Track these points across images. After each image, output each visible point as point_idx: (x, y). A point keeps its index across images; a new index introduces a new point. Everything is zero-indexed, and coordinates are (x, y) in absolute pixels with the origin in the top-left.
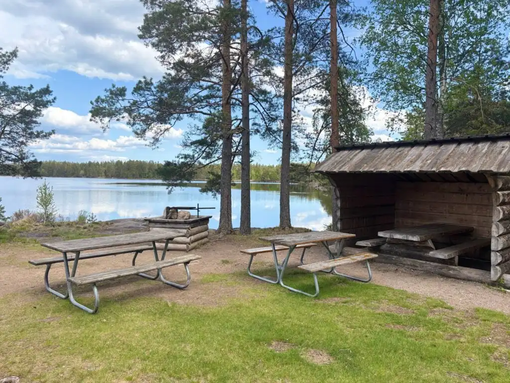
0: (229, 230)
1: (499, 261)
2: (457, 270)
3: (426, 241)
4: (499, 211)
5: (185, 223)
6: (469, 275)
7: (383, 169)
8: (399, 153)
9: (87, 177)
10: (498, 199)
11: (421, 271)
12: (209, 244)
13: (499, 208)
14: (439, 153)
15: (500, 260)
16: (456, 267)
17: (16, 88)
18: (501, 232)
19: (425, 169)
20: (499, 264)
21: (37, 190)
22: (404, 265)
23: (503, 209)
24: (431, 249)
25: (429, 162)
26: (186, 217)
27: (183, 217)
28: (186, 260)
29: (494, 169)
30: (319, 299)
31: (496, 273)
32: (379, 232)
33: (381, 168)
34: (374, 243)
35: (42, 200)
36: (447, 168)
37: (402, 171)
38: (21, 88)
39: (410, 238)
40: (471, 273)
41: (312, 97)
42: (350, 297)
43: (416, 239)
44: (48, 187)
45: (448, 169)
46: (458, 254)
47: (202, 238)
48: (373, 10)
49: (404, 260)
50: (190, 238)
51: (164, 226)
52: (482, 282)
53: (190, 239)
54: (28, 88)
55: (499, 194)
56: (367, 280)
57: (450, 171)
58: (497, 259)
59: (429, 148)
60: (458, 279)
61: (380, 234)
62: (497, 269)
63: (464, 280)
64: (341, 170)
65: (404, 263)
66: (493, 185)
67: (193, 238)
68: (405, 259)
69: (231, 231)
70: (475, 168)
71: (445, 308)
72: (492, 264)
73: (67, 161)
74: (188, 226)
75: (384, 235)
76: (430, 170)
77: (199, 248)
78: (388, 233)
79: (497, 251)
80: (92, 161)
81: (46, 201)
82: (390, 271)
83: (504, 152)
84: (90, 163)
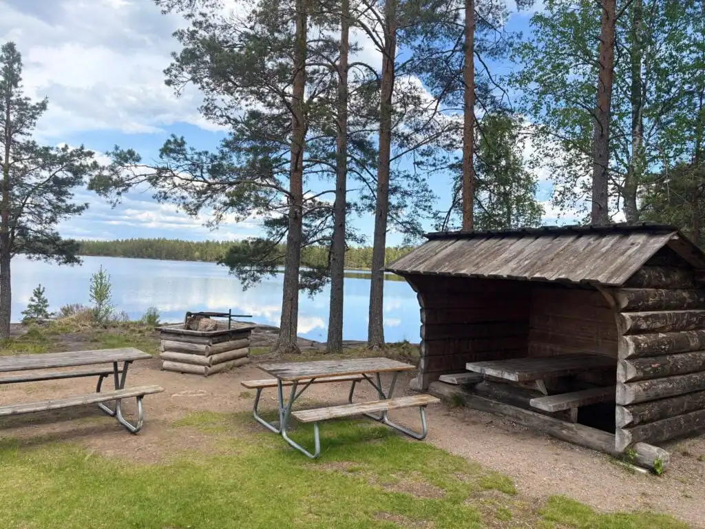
0: (289, 347)
1: (627, 422)
2: (572, 430)
3: (532, 382)
4: (627, 343)
5: (203, 336)
6: (589, 439)
7: (463, 272)
8: (498, 247)
9: (204, 261)
10: (624, 325)
11: (525, 426)
12: (248, 367)
13: (628, 338)
14: (548, 249)
15: (628, 419)
16: (573, 425)
17: (47, 149)
18: (630, 377)
19: (515, 274)
20: (627, 427)
21: (91, 280)
22: (505, 415)
23: (635, 341)
24: (539, 394)
25: (526, 262)
26: (208, 328)
27: (206, 327)
28: (137, 393)
29: (602, 278)
30: (316, 462)
31: (622, 440)
32: (467, 364)
33: (463, 269)
34: (463, 379)
35: (96, 293)
36: (543, 274)
37: (486, 274)
38: (52, 149)
39: (507, 376)
40: (591, 436)
41: (442, 161)
42: (369, 462)
43: (512, 377)
44: (104, 275)
45: (543, 276)
46: (577, 405)
47: (235, 358)
48: (533, 36)
49: (505, 409)
50: (210, 357)
51: (179, 338)
52: (604, 452)
53: (211, 359)
54: (62, 149)
55: (624, 317)
56: (420, 437)
57: (544, 279)
58: (623, 418)
59: (540, 240)
60: (574, 443)
61: (469, 367)
62: (624, 434)
63: (581, 445)
64: (414, 270)
65: (505, 412)
66: (612, 303)
67: (215, 357)
68: (507, 406)
69: (293, 347)
70: (578, 276)
71: (504, 492)
72: (617, 426)
73: (179, 240)
74: (207, 341)
75: (474, 368)
76: (520, 275)
77: (227, 371)
78: (479, 365)
79: (626, 406)
80: (211, 241)
81: (101, 293)
82: (481, 422)
83: (630, 252)
84: (208, 242)
